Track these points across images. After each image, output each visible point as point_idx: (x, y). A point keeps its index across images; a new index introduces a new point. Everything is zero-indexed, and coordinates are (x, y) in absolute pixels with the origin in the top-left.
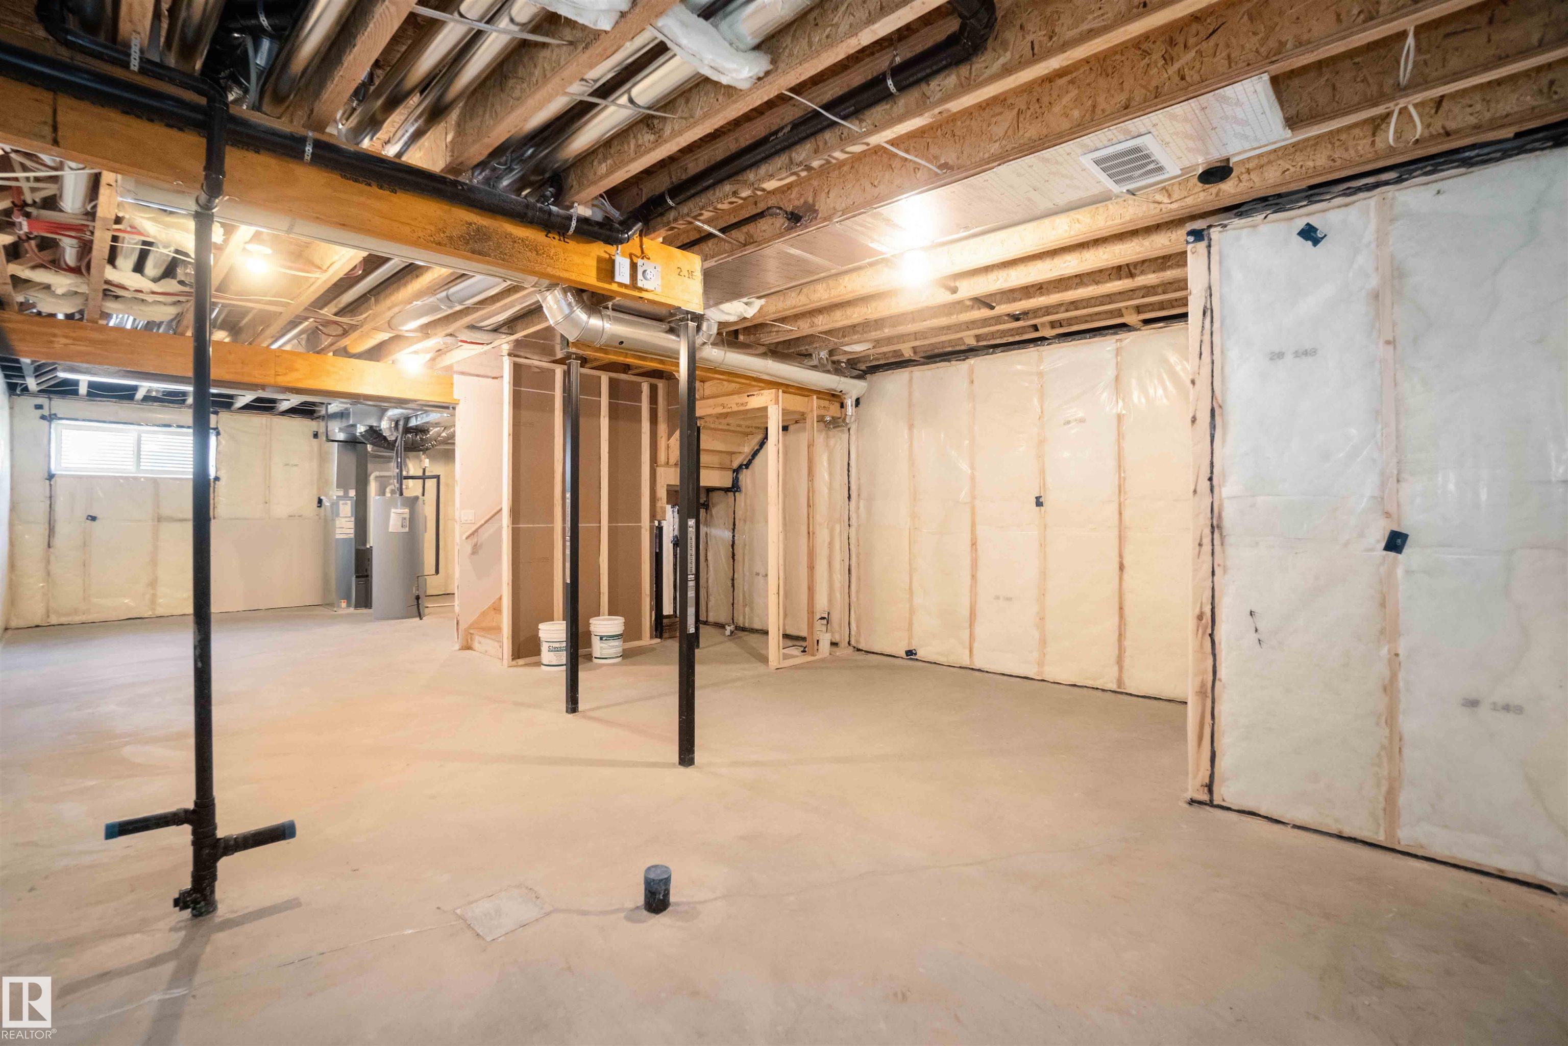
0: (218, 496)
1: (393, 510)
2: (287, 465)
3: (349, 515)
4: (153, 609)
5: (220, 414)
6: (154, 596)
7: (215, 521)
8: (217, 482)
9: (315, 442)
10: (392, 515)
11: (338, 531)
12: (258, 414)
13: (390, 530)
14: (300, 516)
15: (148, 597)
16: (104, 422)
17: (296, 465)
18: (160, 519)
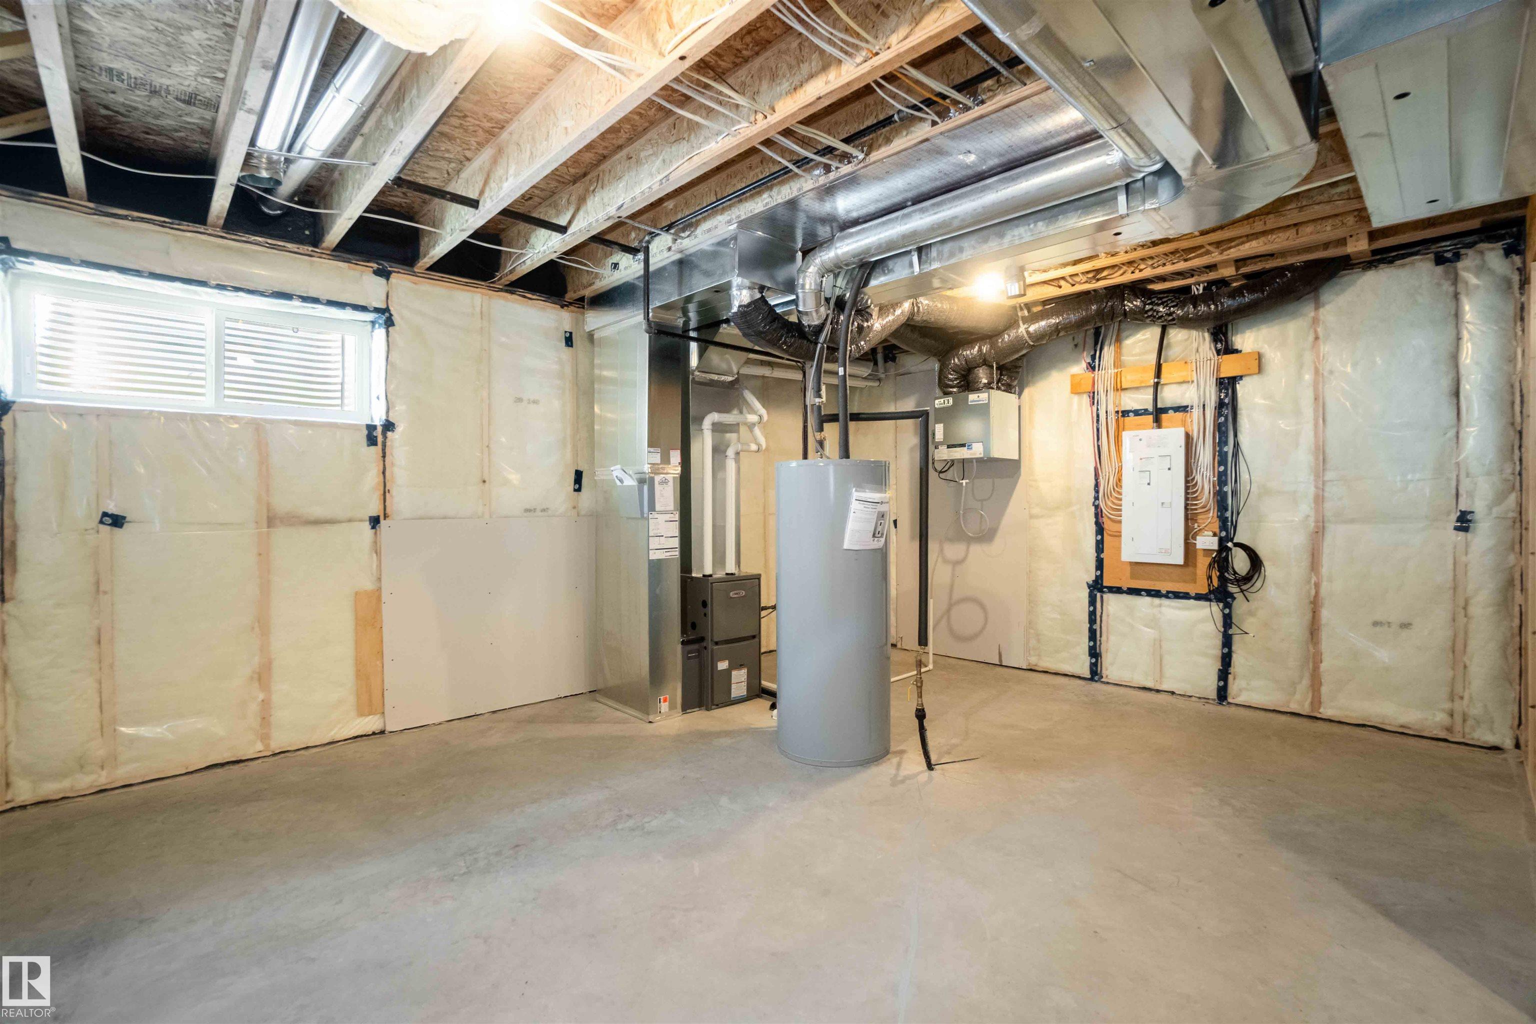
0: (393, 464)
1: (855, 494)
2: (519, 400)
3: (671, 507)
4: (265, 738)
5: (394, 278)
6: (266, 705)
7: (388, 521)
8: (389, 434)
9: (566, 353)
10: (855, 505)
11: (654, 543)
12: (466, 284)
13: (845, 547)
14: (543, 510)
15: (254, 708)
16: (138, 273)
17: (535, 402)
18: (272, 520)
